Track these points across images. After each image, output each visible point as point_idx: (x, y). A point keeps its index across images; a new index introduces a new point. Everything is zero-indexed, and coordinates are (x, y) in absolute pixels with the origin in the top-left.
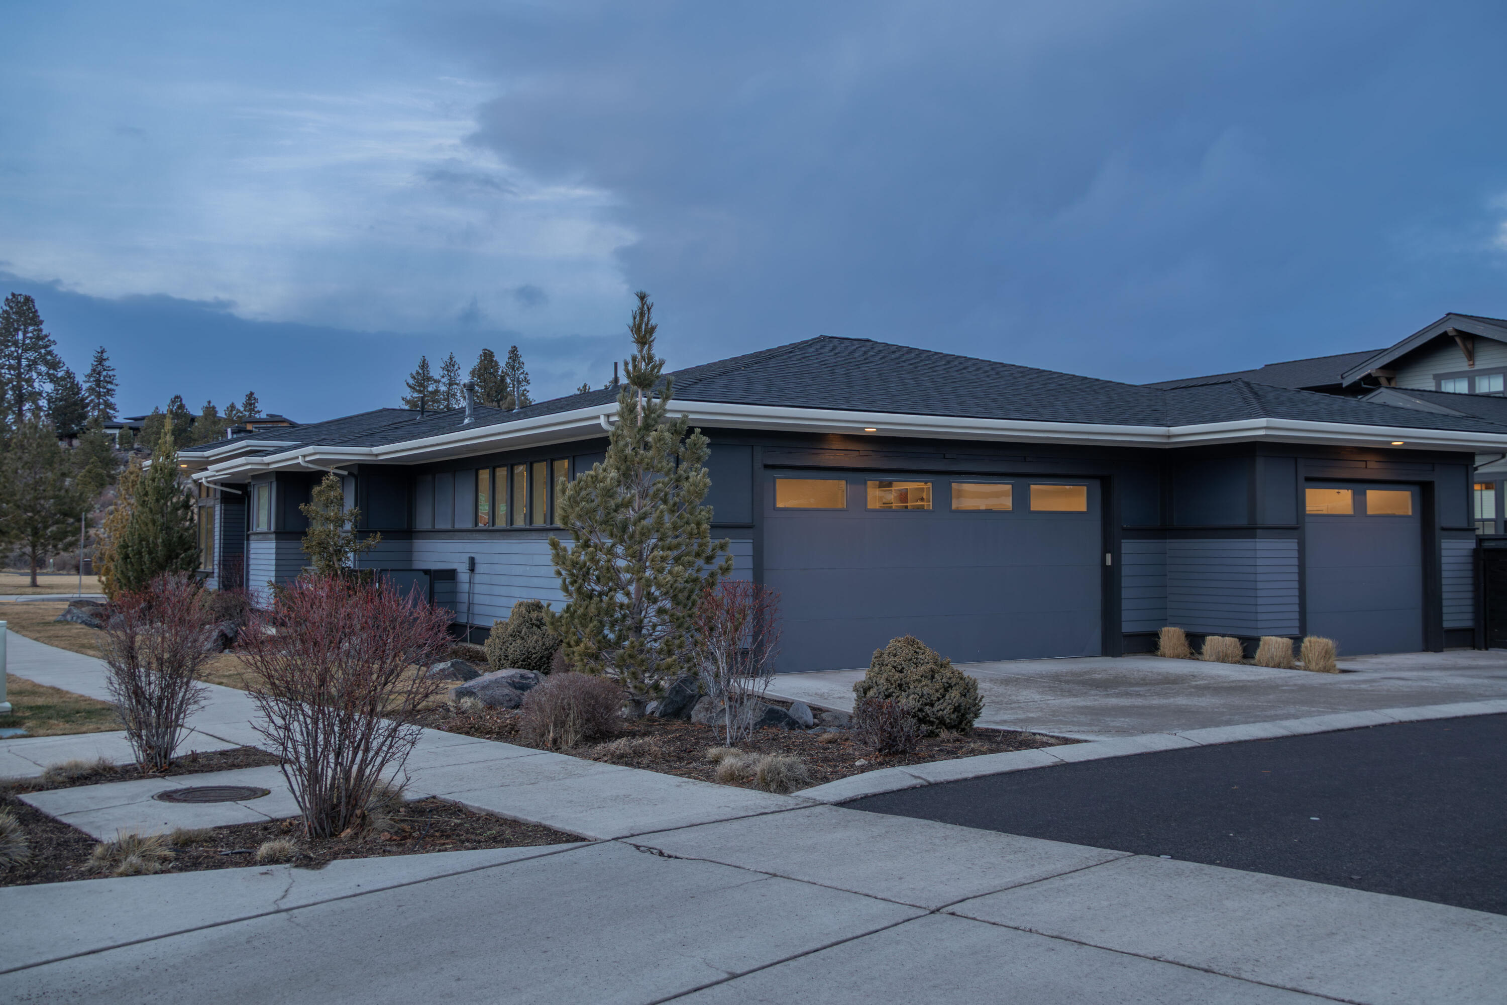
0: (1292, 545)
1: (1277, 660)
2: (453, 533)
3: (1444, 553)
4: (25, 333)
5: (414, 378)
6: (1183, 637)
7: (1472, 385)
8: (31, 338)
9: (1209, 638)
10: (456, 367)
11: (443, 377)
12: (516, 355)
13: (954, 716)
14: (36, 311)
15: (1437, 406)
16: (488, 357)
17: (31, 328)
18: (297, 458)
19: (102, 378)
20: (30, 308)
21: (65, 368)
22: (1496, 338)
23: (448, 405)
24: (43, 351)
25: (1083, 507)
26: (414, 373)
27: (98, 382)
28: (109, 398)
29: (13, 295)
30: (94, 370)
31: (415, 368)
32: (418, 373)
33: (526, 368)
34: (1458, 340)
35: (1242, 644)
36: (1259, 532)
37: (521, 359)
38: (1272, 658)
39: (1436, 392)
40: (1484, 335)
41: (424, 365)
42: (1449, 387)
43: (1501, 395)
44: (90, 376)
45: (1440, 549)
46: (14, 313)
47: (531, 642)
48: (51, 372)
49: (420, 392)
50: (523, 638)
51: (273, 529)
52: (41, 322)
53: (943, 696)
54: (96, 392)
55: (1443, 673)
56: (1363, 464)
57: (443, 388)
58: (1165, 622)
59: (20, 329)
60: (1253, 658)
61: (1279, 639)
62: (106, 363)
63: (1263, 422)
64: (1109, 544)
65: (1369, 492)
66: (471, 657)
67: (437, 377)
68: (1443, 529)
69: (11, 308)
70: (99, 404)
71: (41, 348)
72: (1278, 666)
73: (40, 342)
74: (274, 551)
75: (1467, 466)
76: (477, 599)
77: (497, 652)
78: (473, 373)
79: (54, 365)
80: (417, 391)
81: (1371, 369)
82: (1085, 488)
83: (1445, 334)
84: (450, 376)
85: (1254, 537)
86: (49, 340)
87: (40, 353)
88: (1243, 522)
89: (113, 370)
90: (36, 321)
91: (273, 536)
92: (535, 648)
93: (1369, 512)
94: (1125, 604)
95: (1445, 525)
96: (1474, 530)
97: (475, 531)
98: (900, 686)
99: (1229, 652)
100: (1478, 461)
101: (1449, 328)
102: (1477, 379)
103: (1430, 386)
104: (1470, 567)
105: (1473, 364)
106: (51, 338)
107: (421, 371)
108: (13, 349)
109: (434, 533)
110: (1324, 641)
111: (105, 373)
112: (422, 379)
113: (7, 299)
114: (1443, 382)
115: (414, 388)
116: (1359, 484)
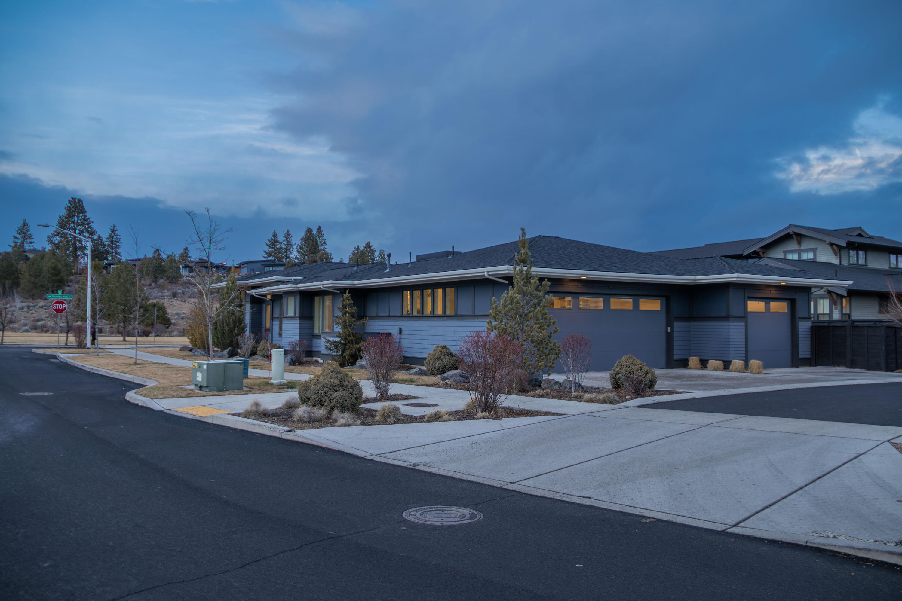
0: (743, 324)
1: (739, 369)
2: (389, 317)
3: (800, 327)
4: (78, 217)
5: (269, 241)
6: (699, 361)
7: (800, 256)
8: (81, 220)
9: (710, 361)
10: (290, 236)
11: (284, 241)
12: (320, 231)
13: (650, 383)
14: (84, 206)
15: (789, 266)
16: (310, 231)
17: (81, 215)
18: (320, 285)
19: (114, 240)
20: (81, 205)
21: (97, 235)
22: (811, 235)
23: (286, 255)
24: (87, 226)
25: (658, 308)
26: (270, 239)
27: (112, 242)
28: (117, 249)
29: (73, 198)
30: (110, 236)
31: (270, 236)
32: (272, 239)
33: (325, 237)
34: (794, 236)
35: (723, 363)
36: (730, 318)
37: (323, 233)
38: (737, 368)
39: (784, 259)
40: (806, 234)
41: (275, 235)
42: (790, 257)
43: (812, 260)
44: (108, 239)
45: (798, 326)
46: (73, 207)
47: (445, 361)
48: (91, 236)
49: (273, 248)
50: (441, 360)
51: (297, 315)
52: (86, 212)
53: (646, 376)
54: (111, 246)
55: (804, 374)
56: (769, 292)
57: (284, 246)
58: (690, 355)
59: (75, 215)
60: (729, 369)
61: (740, 361)
62: (116, 232)
63: (735, 275)
64: (669, 323)
65: (771, 303)
66: (408, 368)
67: (281, 241)
68: (800, 318)
69: (71, 205)
70: (113, 252)
71: (86, 225)
72: (739, 372)
73: (86, 222)
74: (298, 325)
75: (809, 292)
76: (404, 345)
77: (431, 365)
78: (302, 240)
79: (92, 233)
80: (271, 248)
81: (756, 248)
82: (660, 301)
83: (789, 233)
84: (287, 240)
85: (729, 321)
86: (90, 221)
87: (85, 227)
88: (724, 314)
89: (119, 235)
90: (84, 212)
91: (298, 318)
92: (447, 364)
93: (771, 311)
94: (675, 348)
95: (800, 316)
96: (811, 318)
97: (402, 317)
98: (630, 372)
99: (719, 366)
100: (813, 290)
101: (790, 231)
102: (802, 253)
103: (781, 256)
104: (810, 333)
105: (800, 247)
106: (91, 220)
107: (273, 238)
108: (72, 225)
109: (372, 318)
110: (758, 362)
111: (115, 237)
112: (273, 242)
113: (69, 200)
114: (787, 254)
115: (270, 246)
116: (767, 300)
